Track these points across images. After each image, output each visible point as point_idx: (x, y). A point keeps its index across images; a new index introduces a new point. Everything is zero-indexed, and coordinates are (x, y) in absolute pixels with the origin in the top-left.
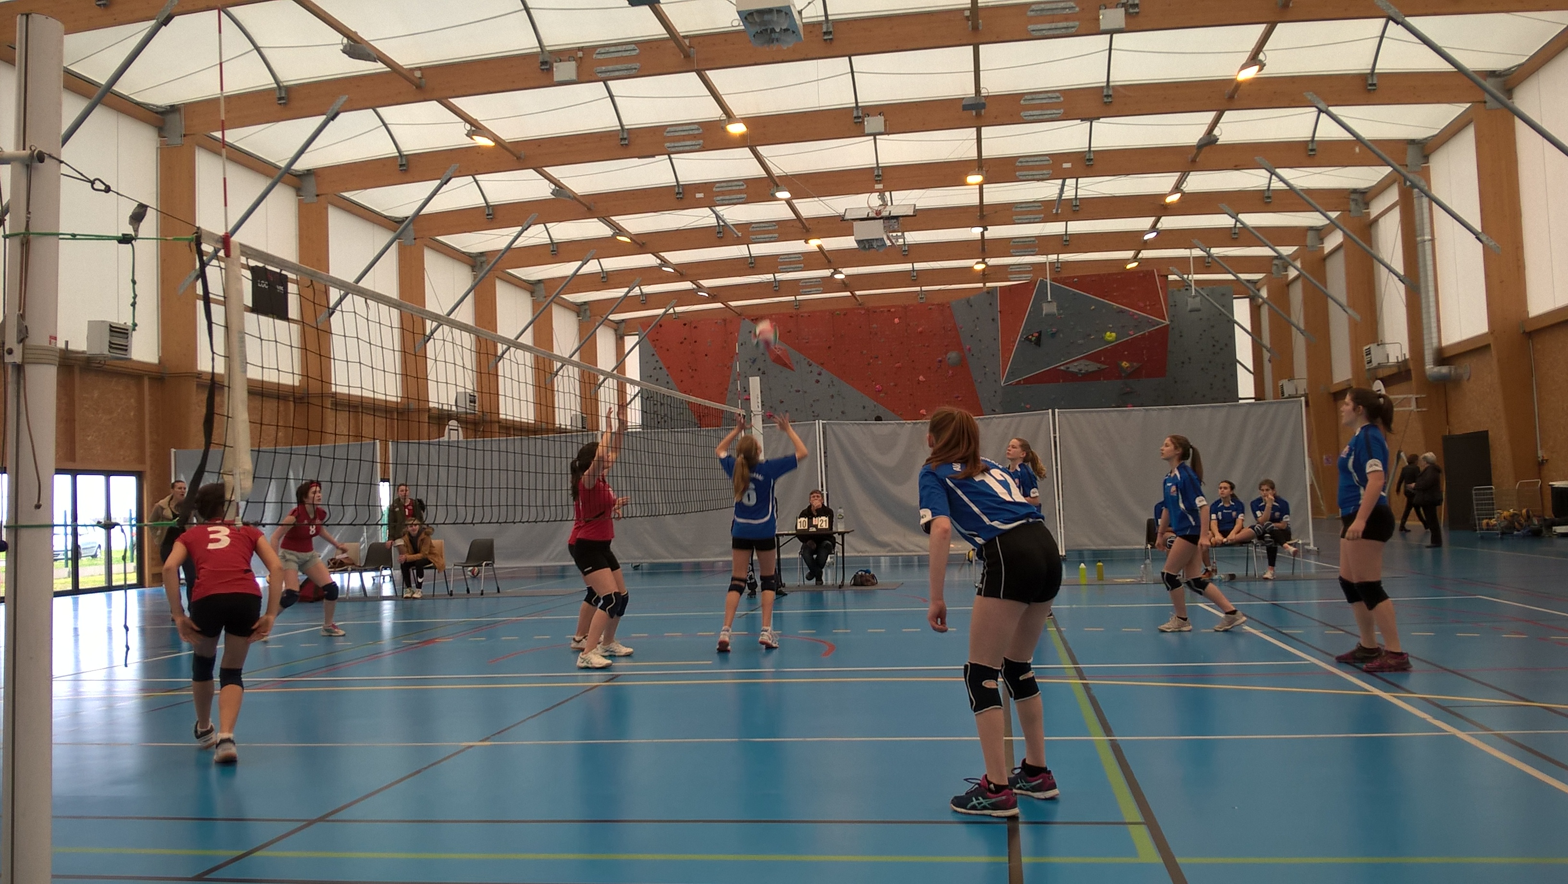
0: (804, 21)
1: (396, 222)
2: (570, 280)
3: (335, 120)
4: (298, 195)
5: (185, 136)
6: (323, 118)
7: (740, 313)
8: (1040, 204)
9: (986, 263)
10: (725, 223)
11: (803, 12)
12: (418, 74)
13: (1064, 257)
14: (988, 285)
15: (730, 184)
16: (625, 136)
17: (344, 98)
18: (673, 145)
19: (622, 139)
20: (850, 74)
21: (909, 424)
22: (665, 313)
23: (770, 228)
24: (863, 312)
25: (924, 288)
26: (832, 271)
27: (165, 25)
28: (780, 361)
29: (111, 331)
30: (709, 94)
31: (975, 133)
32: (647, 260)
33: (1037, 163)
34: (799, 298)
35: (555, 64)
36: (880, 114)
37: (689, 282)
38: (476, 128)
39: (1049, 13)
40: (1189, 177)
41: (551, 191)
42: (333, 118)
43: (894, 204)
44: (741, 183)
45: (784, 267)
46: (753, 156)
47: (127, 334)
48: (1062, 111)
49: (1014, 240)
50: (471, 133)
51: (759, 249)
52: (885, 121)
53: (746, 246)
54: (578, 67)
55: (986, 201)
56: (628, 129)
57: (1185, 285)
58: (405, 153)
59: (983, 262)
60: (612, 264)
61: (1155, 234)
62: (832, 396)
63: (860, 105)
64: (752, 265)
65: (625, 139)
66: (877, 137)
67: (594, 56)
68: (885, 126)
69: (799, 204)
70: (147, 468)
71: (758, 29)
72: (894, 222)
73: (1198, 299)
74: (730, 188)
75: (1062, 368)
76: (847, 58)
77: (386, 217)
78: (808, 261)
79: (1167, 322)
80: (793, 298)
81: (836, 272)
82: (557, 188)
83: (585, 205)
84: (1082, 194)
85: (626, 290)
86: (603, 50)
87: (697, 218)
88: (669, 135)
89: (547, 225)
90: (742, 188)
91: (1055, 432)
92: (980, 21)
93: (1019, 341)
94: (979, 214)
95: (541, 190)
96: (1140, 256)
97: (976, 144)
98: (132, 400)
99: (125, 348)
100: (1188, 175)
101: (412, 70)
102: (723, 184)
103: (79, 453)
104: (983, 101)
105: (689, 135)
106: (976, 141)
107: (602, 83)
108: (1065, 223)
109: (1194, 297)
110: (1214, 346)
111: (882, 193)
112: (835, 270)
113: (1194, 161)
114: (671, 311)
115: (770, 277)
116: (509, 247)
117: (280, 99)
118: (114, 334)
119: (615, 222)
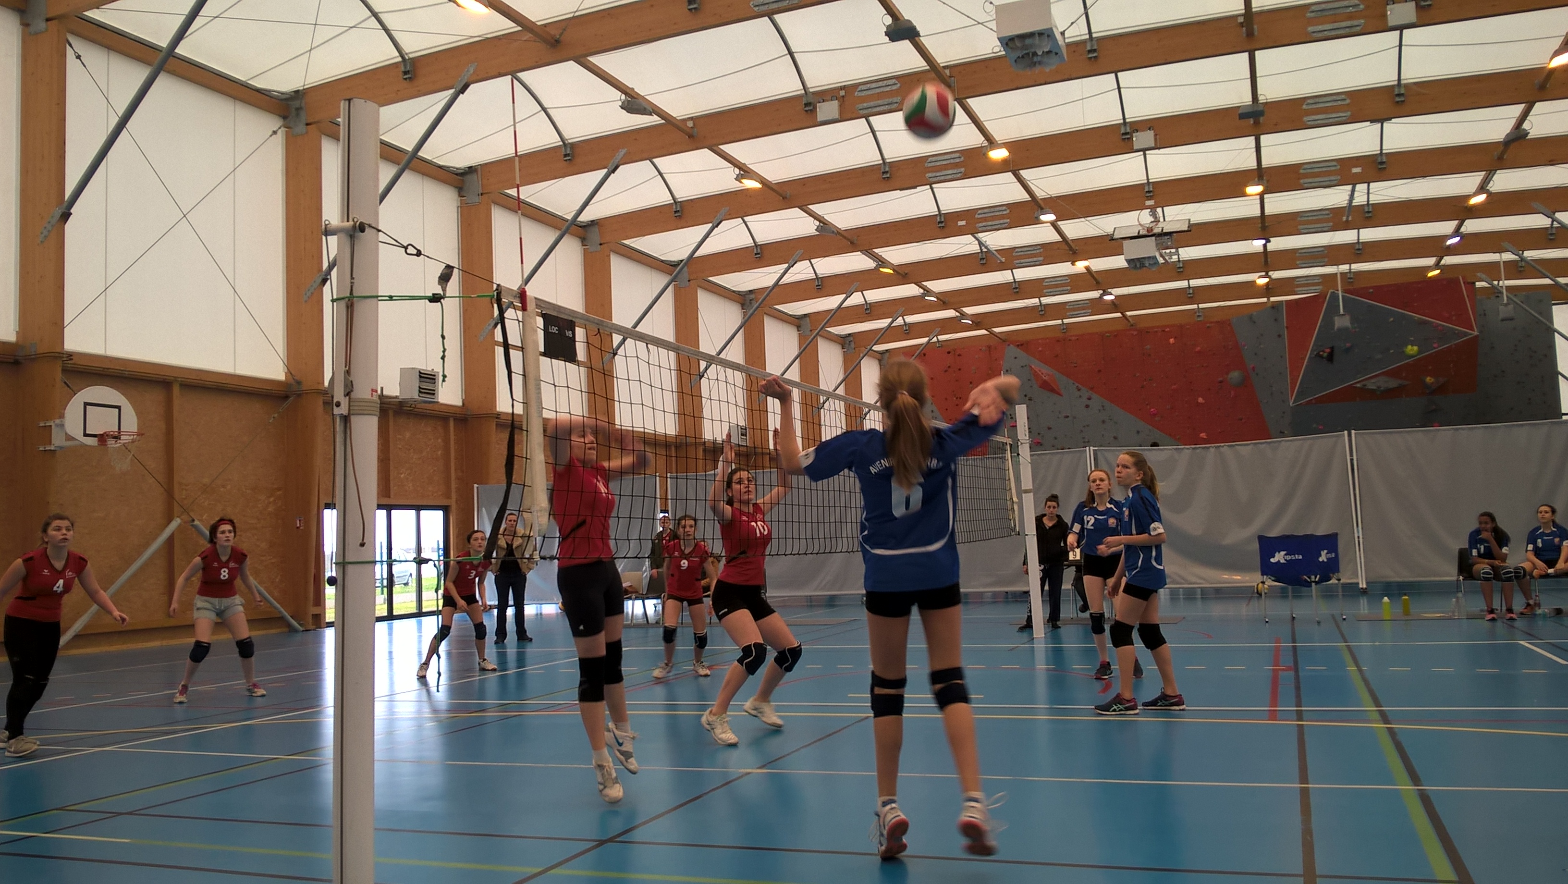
0: (1067, 41)
1: (672, 265)
2: (835, 313)
3: (616, 172)
4: (583, 245)
5: (482, 194)
6: (605, 171)
7: (1005, 339)
8: (1327, 212)
9: (1269, 277)
10: (988, 249)
11: (1066, 32)
12: (690, 124)
13: (1356, 267)
14: (1272, 299)
15: (992, 210)
16: (887, 169)
17: (622, 152)
18: (934, 174)
19: (883, 173)
20: (1117, 91)
21: (1188, 449)
22: (928, 342)
23: (1035, 252)
24: (1135, 333)
25: (1201, 306)
26: (1101, 292)
27: (463, 93)
28: (1047, 386)
29: (420, 377)
30: (970, 122)
31: (1254, 141)
32: (910, 290)
33: (1324, 169)
34: (1066, 321)
35: (818, 105)
36: (1150, 129)
37: (952, 310)
38: (745, 172)
39: (1331, 12)
40: (1496, 175)
41: (816, 227)
42: (613, 171)
43: (1166, 220)
44: (1004, 208)
45: (1049, 290)
46: (1016, 180)
47: (434, 379)
48: (1349, 113)
49: (1300, 251)
50: (740, 176)
51: (1023, 274)
52: (1156, 135)
53: (1010, 271)
54: (840, 106)
55: (1268, 211)
56: (889, 163)
57: (1495, 292)
58: (679, 200)
59: (1267, 276)
60: (875, 295)
61: (1458, 239)
62: (1104, 422)
63: (1127, 120)
64: (1017, 290)
65: (887, 172)
66: (1147, 152)
67: (856, 93)
68: (1156, 140)
69: (1064, 225)
70: (452, 503)
71: (1019, 53)
72: (1167, 238)
73: (1511, 307)
74: (993, 214)
75: (1358, 385)
76: (1113, 75)
77: (662, 261)
78: (1074, 283)
79: (1476, 333)
80: (1059, 322)
81: (1105, 293)
82: (821, 224)
83: (848, 239)
84: (1374, 199)
85: (890, 320)
86: (864, 87)
87: (961, 245)
88: (930, 164)
89: (812, 260)
90: (1005, 213)
91: (1351, 455)
92: (1255, 27)
93: (1310, 358)
94: (1260, 225)
95: (805, 226)
96: (1443, 262)
97: (1255, 154)
98: (440, 440)
99: (432, 393)
100: (1495, 173)
101: (684, 121)
102: (986, 211)
103: (394, 489)
104: (1261, 108)
105: (950, 163)
106: (1254, 150)
107: (864, 119)
108: (1356, 231)
109: (1506, 305)
110: (1531, 357)
111: (1153, 210)
112: (1104, 291)
113: (1500, 158)
114: (935, 339)
115: (1035, 301)
116: (776, 284)
118: (423, 379)
119: (877, 254)
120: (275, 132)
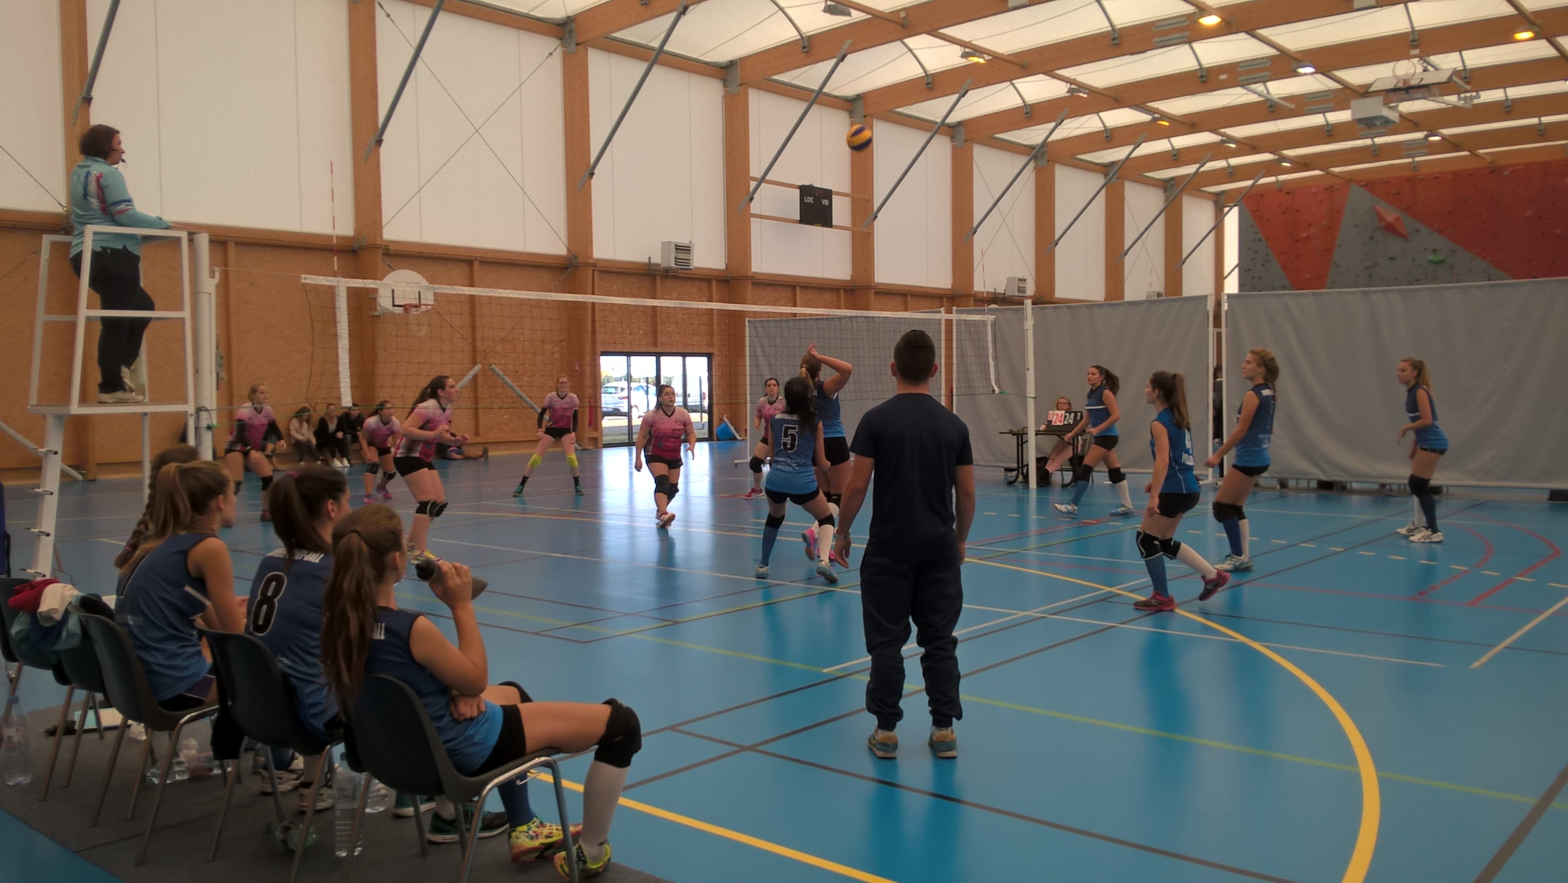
2: (1123, 164)
3: (845, 61)
4: (851, 117)
5: (742, 84)
6: (834, 61)
7: (1349, 179)
10: (1270, 98)
12: (903, 14)
15: (1250, 63)
16: (1116, 36)
17: (849, 42)
18: (1160, 39)
19: (1112, 39)
22: (1253, 185)
23: (1325, 98)
27: (684, 14)
28: (1390, 229)
29: (676, 249)
34: (1417, 159)
37: (1266, 154)
38: (970, 49)
41: (1066, 90)
42: (842, 60)
44: (1266, 60)
46: (1254, 39)
47: (691, 250)
50: (965, 54)
56: (1117, 30)
58: (931, 72)
64: (1329, 133)
65: (1117, 38)
69: (1340, 74)
70: (715, 350)
74: (1254, 68)
80: (1410, 160)
82: (1073, 86)
83: (1110, 97)
85: (1197, 166)
87: (1238, 96)
88: (1156, 30)
90: (1266, 65)
95: (1055, 89)
98: (704, 299)
99: (687, 261)
101: (895, 13)
102: (1246, 64)
103: (662, 341)
105: (1176, 28)
112: (1430, 132)
114: (1261, 181)
117: (804, 47)
118: (678, 251)
119: (1153, 108)
120: (551, 54)
